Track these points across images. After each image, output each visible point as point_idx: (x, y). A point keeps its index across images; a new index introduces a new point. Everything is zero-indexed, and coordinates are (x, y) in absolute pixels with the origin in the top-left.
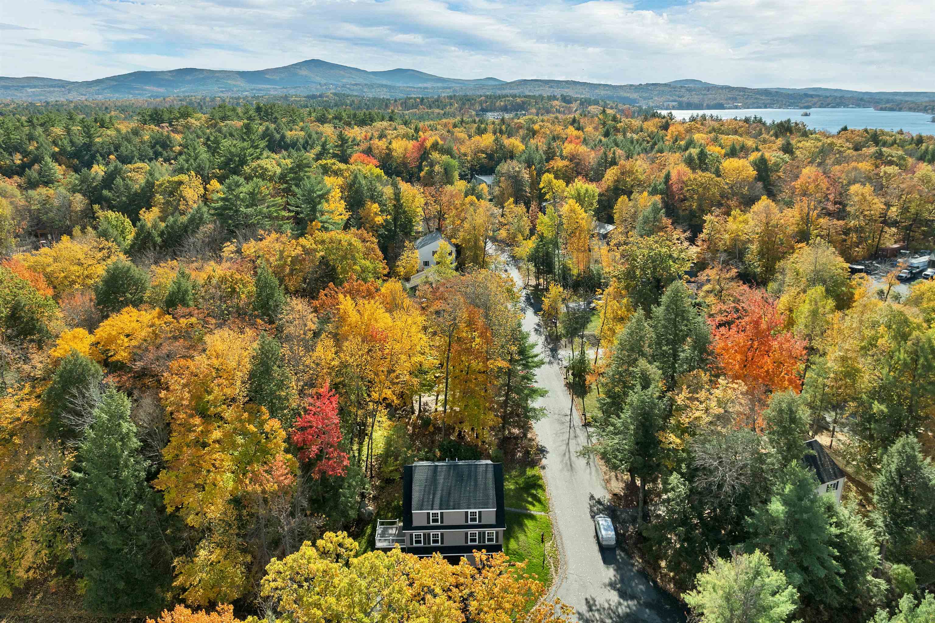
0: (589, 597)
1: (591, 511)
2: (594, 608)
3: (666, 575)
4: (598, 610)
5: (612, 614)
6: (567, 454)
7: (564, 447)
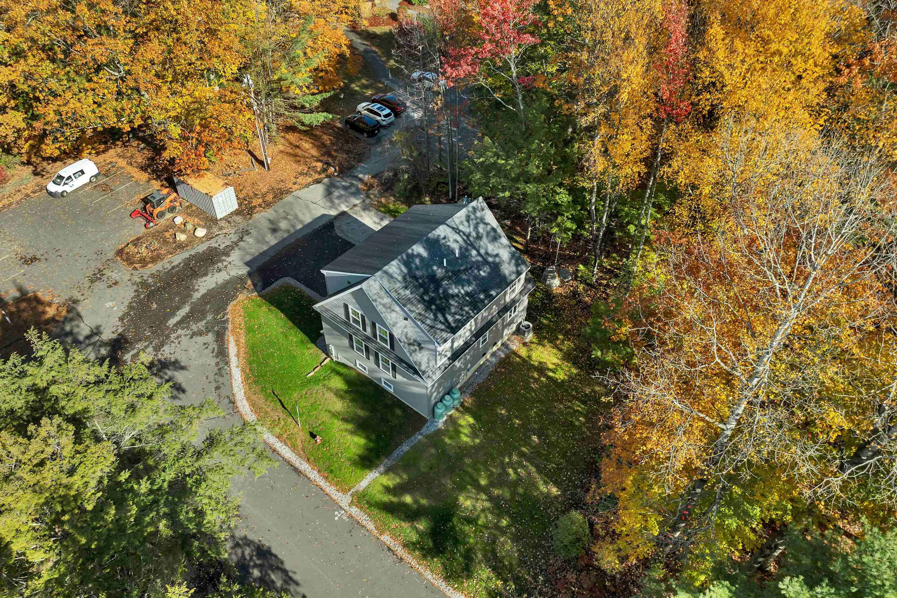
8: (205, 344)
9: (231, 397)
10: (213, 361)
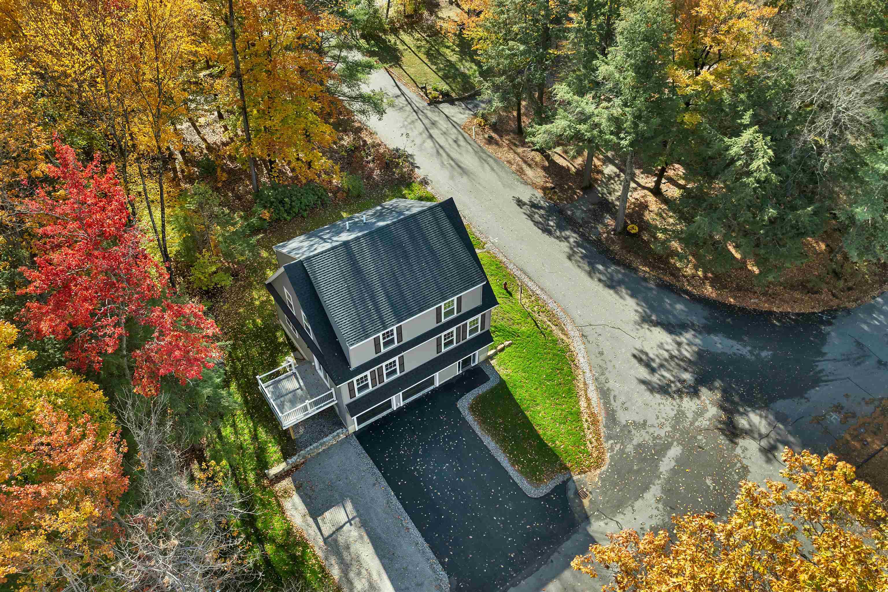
0: (636, 352)
1: (536, 223)
2: (654, 365)
3: (693, 276)
4: (661, 366)
5: (682, 363)
6: (441, 151)
7: (429, 143)
8: (626, 409)
9: (586, 341)
10: (611, 384)
